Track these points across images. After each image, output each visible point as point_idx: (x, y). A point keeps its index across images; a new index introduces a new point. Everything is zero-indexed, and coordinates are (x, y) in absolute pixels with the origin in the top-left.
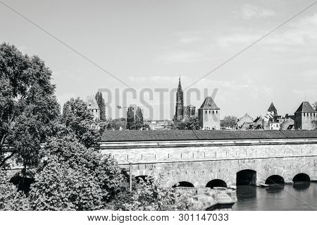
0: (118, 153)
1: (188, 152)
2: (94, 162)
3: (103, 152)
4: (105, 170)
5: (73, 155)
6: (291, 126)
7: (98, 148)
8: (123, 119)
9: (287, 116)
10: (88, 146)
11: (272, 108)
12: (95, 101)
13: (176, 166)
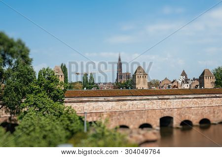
0: (77, 106)
1: (125, 105)
2: (59, 112)
3: (66, 105)
4: (67, 117)
5: (44, 107)
6: (197, 86)
7: (62, 102)
8: (80, 82)
9: (194, 79)
10: (55, 101)
11: (184, 74)
12: (60, 70)
13: (117, 114)
